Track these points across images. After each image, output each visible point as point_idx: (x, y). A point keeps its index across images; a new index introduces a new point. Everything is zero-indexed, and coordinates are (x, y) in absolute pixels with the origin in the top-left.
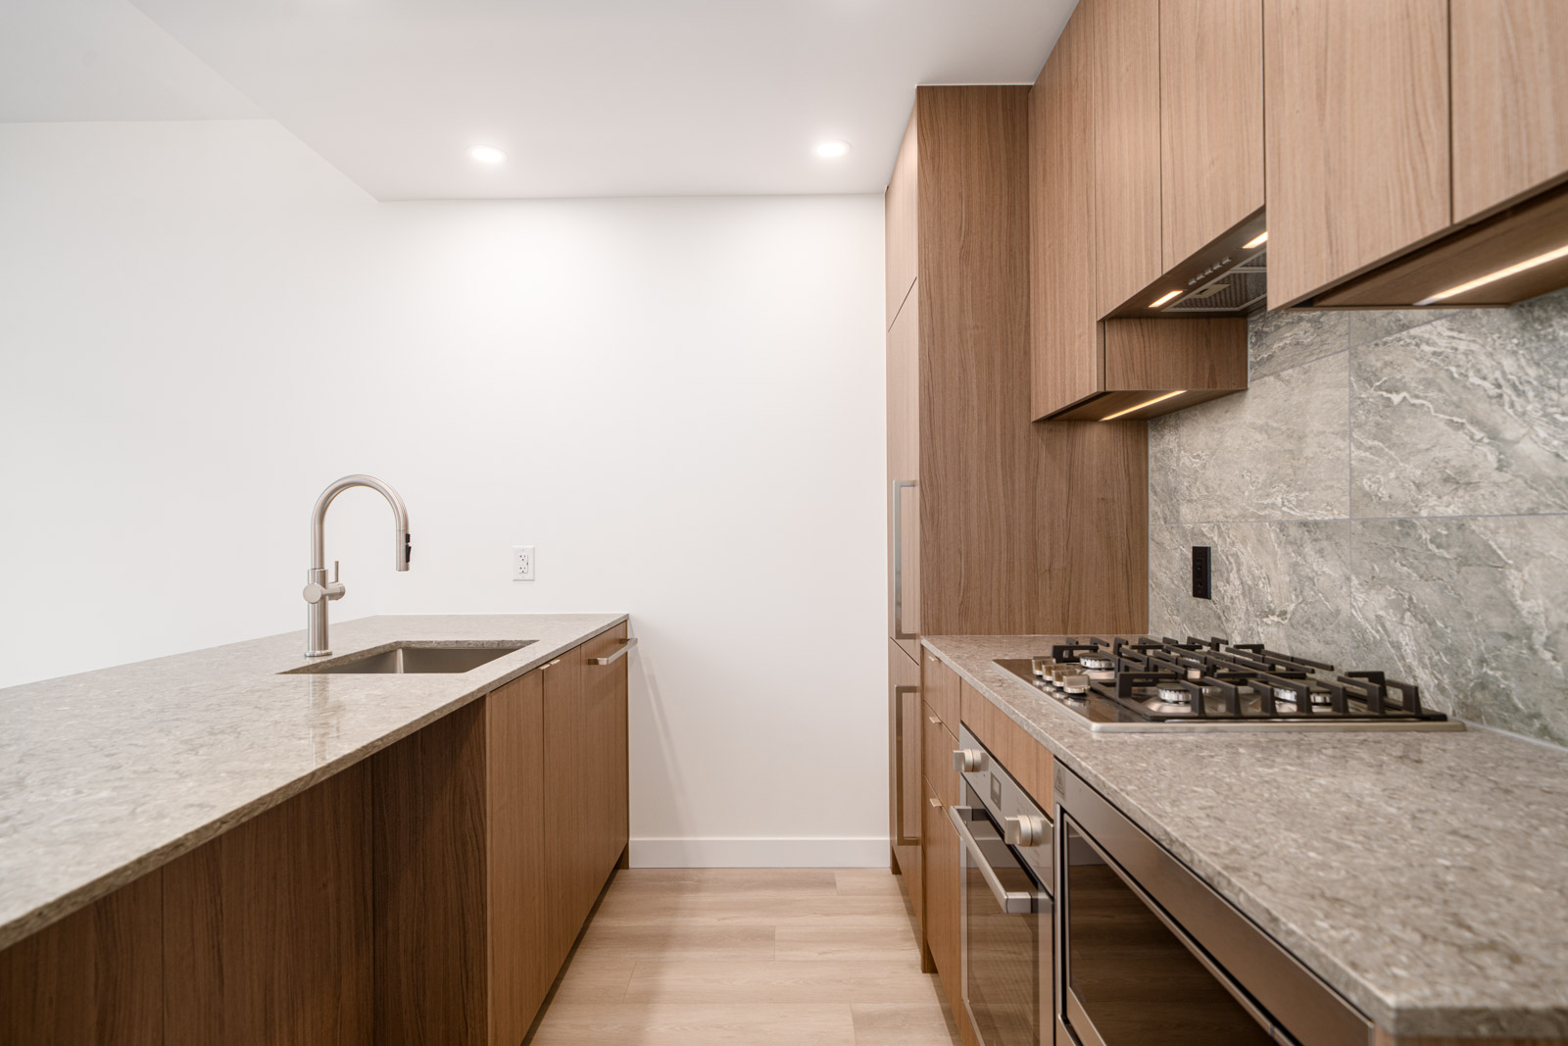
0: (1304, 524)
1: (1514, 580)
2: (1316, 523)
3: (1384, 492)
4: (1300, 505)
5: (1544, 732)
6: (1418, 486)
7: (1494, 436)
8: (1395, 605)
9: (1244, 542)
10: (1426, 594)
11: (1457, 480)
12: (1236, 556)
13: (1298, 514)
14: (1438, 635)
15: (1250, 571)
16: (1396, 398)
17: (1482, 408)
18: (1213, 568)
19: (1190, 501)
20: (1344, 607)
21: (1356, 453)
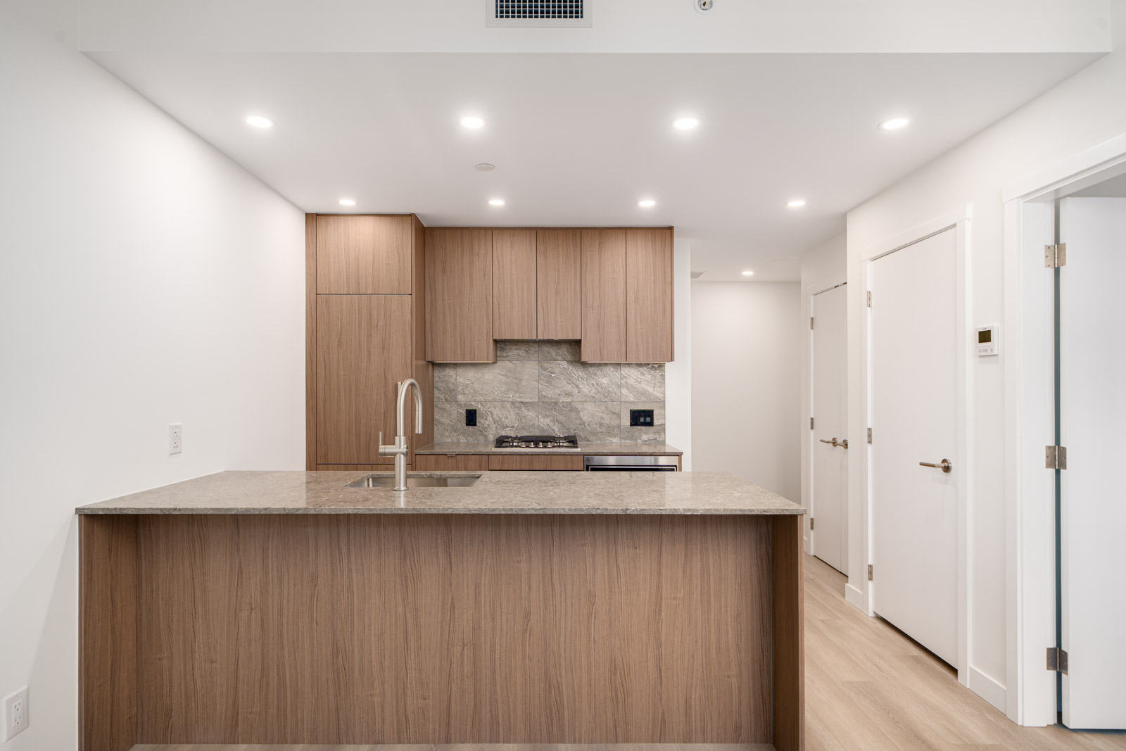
0: (522, 402)
1: (581, 414)
2: (526, 403)
3: (549, 396)
4: (520, 397)
5: (588, 440)
6: (559, 395)
7: (577, 387)
8: (553, 421)
9: (495, 407)
10: (561, 418)
11: (569, 394)
12: (491, 412)
13: (519, 400)
14: (564, 426)
15: (497, 416)
16: (553, 375)
17: (575, 381)
18: (477, 415)
19: (464, 394)
20: (537, 423)
21: (540, 386)
